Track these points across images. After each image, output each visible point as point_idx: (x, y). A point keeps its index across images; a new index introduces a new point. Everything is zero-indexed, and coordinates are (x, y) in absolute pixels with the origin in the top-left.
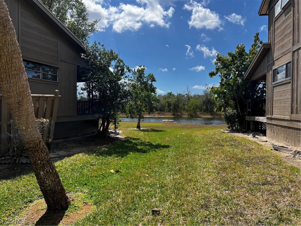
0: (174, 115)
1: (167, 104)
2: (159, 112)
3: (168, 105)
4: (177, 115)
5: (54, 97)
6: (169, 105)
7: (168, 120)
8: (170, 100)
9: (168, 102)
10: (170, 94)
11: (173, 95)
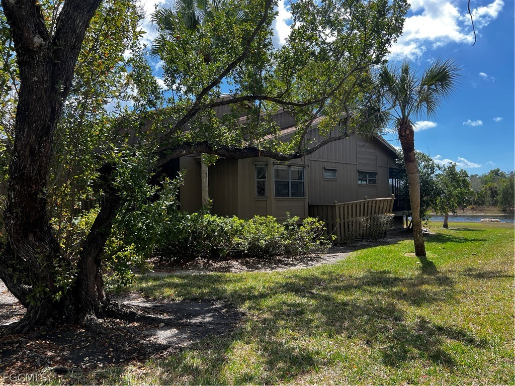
0: (504, 211)
1: (489, 192)
2: (474, 206)
3: (492, 193)
4: (511, 210)
5: (392, 200)
6: (494, 193)
7: (490, 219)
8: (496, 185)
9: (491, 189)
10: (496, 172)
11: (503, 175)
